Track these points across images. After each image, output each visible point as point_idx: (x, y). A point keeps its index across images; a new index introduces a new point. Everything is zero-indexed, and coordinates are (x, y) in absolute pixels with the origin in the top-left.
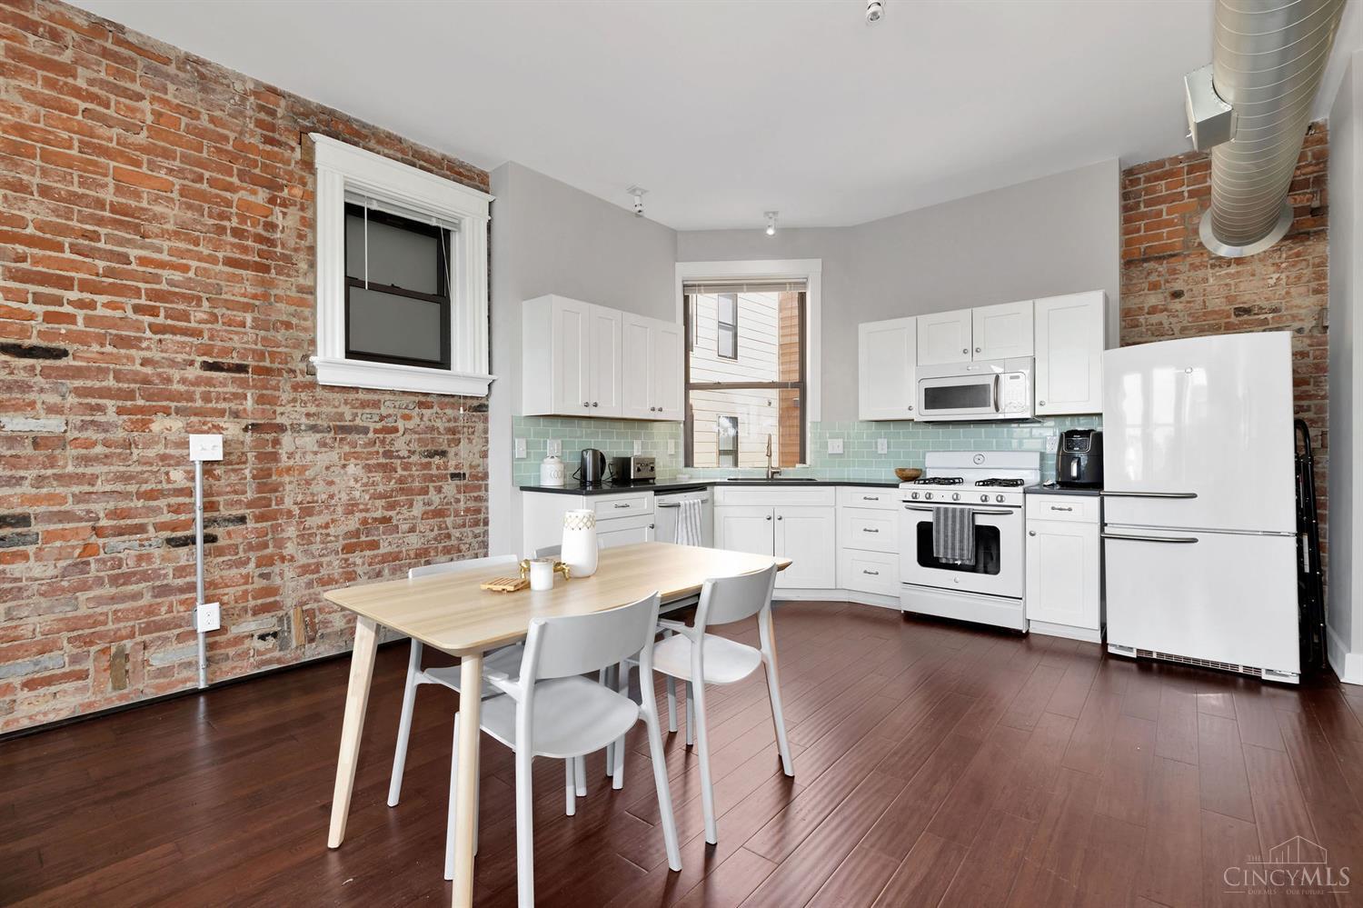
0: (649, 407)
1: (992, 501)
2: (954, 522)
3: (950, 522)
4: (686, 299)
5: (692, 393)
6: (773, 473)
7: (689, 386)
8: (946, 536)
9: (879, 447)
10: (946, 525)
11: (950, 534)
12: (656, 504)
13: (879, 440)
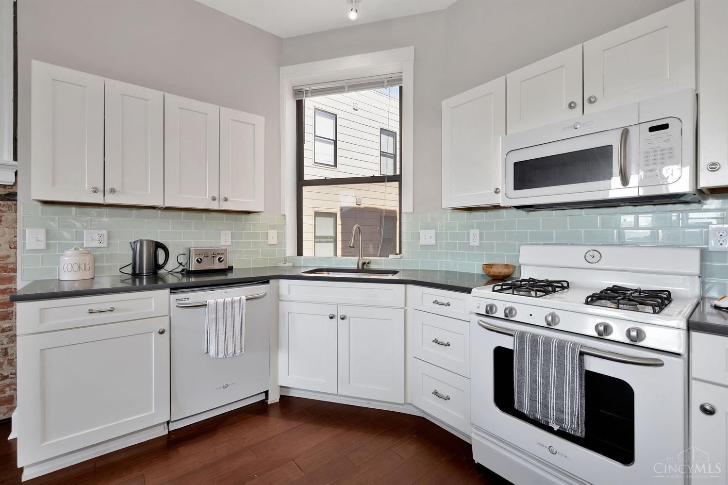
0: (209, 197)
1: (618, 334)
2: (547, 361)
3: (540, 360)
4: (300, 105)
5: (305, 189)
6: (364, 264)
7: (301, 182)
8: (534, 381)
9: (471, 237)
10: (534, 365)
11: (540, 380)
12: (174, 304)
13: (472, 231)
